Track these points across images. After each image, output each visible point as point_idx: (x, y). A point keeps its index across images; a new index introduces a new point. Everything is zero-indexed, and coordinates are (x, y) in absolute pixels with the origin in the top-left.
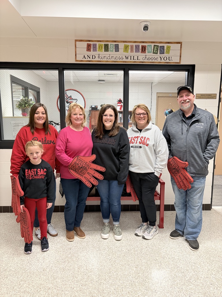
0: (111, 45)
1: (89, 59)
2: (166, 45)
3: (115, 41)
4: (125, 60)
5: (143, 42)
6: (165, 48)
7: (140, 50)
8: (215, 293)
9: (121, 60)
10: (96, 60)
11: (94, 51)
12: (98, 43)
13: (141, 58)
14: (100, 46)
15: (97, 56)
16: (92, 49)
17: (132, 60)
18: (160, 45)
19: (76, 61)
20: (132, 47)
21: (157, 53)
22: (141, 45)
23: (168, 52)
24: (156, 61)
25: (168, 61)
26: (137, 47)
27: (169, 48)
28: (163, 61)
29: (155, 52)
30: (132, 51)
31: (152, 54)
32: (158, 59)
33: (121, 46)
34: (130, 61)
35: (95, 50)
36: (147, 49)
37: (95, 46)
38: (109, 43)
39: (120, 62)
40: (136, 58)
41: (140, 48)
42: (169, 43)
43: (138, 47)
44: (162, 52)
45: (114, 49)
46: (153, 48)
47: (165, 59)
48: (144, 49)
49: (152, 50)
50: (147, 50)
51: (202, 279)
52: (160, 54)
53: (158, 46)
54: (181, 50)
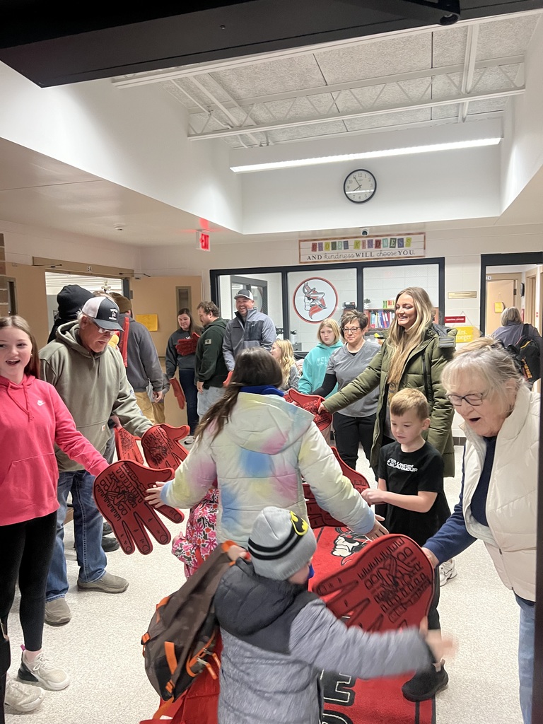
0: (339, 243)
1: (314, 260)
2: (405, 238)
3: (344, 238)
4: (356, 258)
5: (377, 236)
6: (405, 240)
7: (374, 246)
9: (351, 258)
10: (322, 260)
11: (319, 250)
12: (324, 242)
13: (375, 254)
14: (327, 244)
15: (323, 256)
16: (318, 249)
17: (365, 257)
18: (398, 237)
19: (301, 263)
20: (364, 242)
21: (395, 247)
22: (374, 239)
23: (408, 245)
24: (394, 256)
25: (409, 255)
26: (370, 242)
27: (409, 240)
28: (402, 255)
29: (392, 246)
30: (364, 247)
31: (388, 248)
32: (396, 253)
33: (351, 242)
34: (362, 259)
35: (321, 249)
36: (382, 243)
37: (321, 245)
38: (337, 241)
39: (349, 260)
40: (369, 254)
41: (374, 242)
42: (409, 234)
44: (401, 246)
45: (343, 247)
46: (389, 242)
47: (405, 253)
48: (378, 244)
49: (389, 244)
50: (382, 245)
52: (399, 247)
53: (395, 239)
54: (425, 241)
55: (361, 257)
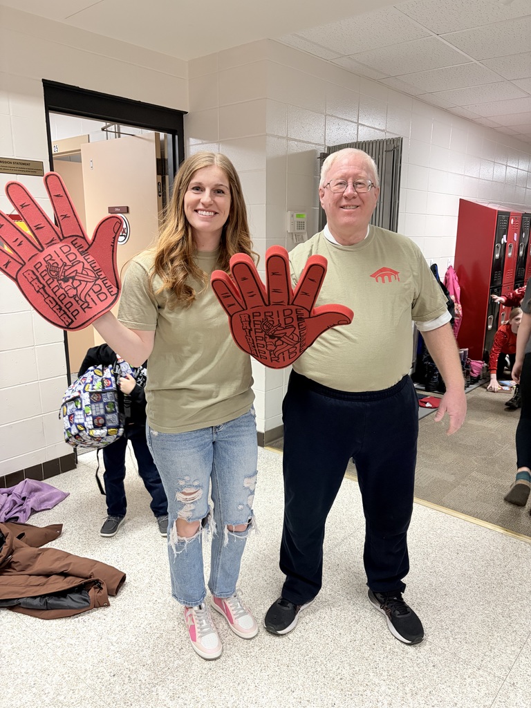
8: (128, 695)
51: (89, 674)
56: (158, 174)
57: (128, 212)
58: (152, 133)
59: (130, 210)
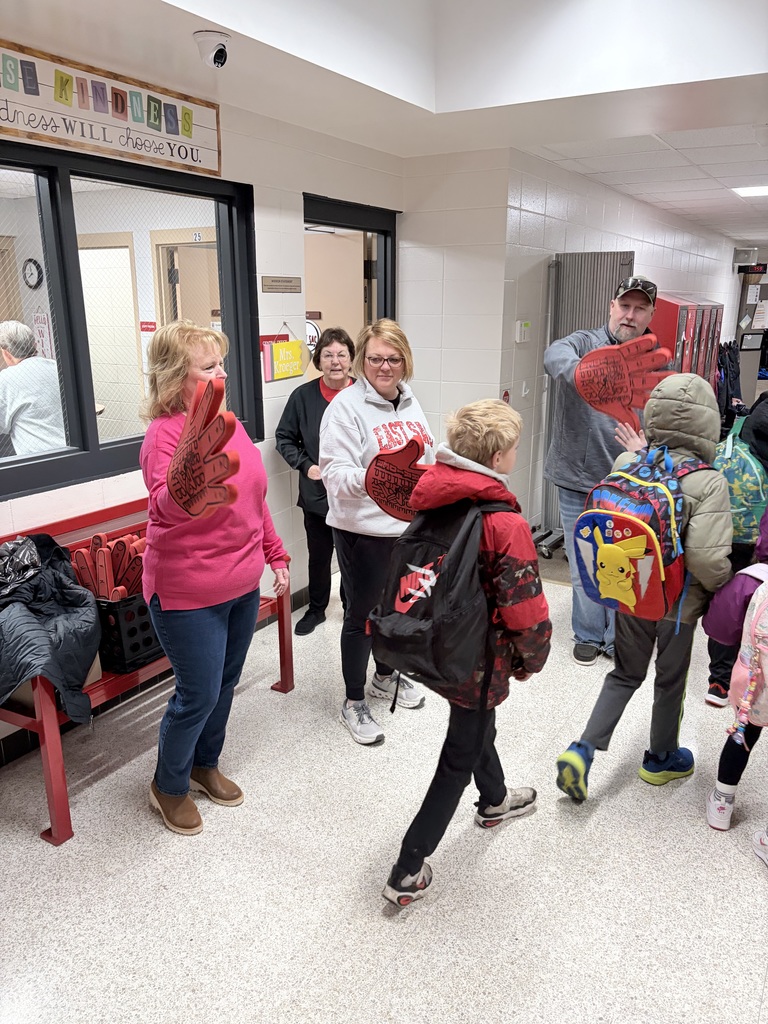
0: (8, 60)
3: (21, 49)
4: (61, 134)
5: (116, 77)
6: (179, 114)
7: (110, 104)
9: (49, 133)
13: (113, 136)
17: (88, 140)
18: (165, 99)
20: (82, 85)
21: (159, 129)
22: (109, 84)
23: (188, 131)
24: (158, 156)
25: (189, 162)
27: (187, 114)
28: (176, 159)
29: (152, 121)
30: (83, 104)
31: (144, 127)
32: (163, 149)
33: (45, 71)
34: (81, 143)
36: (129, 104)
39: (47, 138)
40: (98, 132)
41: (109, 96)
42: (186, 98)
43: (100, 91)
44: (172, 127)
45: (21, 81)
46: (145, 108)
47: (183, 150)
48: (120, 102)
49: (145, 114)
50: (129, 109)
52: (168, 132)
53: (159, 102)
54: (218, 130)
55: (75, 137)
56: (365, 277)
57: (320, 318)
58: (362, 233)
59: (323, 316)
